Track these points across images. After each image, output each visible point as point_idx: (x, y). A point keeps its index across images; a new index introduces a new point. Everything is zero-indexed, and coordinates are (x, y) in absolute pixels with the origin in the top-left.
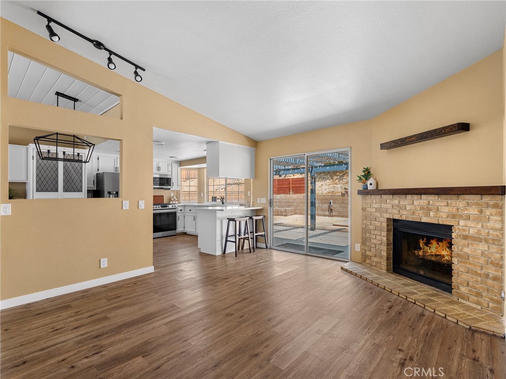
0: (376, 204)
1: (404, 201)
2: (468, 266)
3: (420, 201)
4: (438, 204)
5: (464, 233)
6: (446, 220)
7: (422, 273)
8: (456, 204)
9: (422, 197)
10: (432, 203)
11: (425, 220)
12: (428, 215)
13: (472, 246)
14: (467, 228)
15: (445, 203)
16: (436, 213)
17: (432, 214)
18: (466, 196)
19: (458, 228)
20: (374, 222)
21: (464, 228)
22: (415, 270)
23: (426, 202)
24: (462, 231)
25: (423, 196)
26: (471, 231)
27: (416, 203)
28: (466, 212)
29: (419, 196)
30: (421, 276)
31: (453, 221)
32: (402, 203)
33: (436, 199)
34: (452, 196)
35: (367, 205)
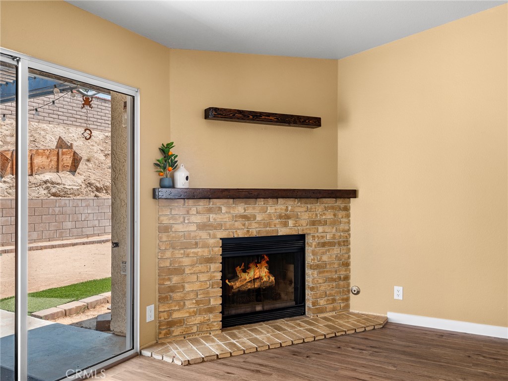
0: (199, 217)
1: (254, 208)
2: (326, 274)
3: (276, 207)
4: (297, 210)
5: (322, 241)
6: (306, 229)
7: (259, 308)
8: (315, 208)
9: (279, 202)
10: (291, 209)
11: (283, 231)
12: (286, 225)
13: (329, 252)
14: (324, 234)
15: (304, 209)
16: (296, 221)
17: (291, 223)
18: (324, 200)
19: (317, 236)
20: (193, 250)
21: (322, 234)
22: (249, 310)
23: (284, 208)
24: (321, 238)
25: (280, 200)
26: (328, 237)
27: (271, 210)
28: (324, 217)
29: (275, 200)
30: (260, 312)
31: (313, 228)
32: (250, 211)
33: (296, 203)
34: (312, 199)
35: (175, 219)
